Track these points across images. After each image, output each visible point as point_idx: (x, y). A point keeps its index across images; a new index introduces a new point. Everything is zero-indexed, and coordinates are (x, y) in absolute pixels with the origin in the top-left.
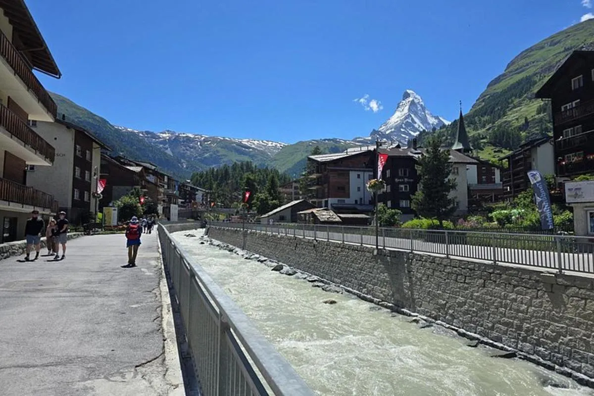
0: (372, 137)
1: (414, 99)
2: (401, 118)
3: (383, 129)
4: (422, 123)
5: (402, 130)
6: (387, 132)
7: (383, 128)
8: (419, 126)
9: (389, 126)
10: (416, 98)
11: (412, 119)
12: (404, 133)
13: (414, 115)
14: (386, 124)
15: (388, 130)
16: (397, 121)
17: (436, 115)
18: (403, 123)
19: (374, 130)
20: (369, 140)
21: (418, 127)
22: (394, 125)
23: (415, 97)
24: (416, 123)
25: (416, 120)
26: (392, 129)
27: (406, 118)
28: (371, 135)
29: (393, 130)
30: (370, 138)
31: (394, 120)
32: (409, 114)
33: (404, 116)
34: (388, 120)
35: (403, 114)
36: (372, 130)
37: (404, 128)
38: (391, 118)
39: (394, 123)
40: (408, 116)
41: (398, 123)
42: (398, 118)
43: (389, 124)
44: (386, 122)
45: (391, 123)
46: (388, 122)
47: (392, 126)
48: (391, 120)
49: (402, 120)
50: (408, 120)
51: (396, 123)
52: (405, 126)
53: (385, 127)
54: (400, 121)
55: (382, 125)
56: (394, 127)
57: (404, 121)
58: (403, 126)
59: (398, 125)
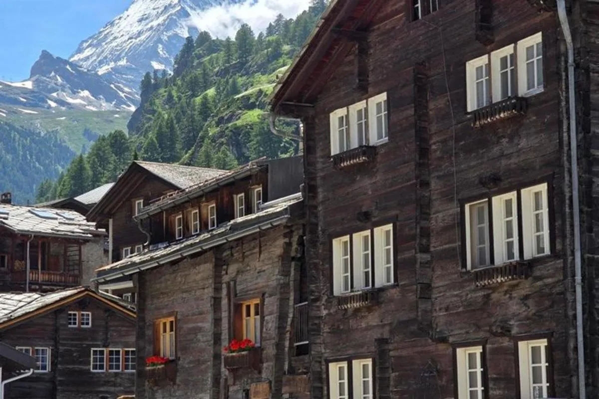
0: (37, 82)
2: (155, 23)
3: (87, 58)
5: (157, 65)
6: (102, 71)
7: (87, 53)
9: (108, 47)
14: (97, 41)
16: (140, 34)
18: (160, 41)
19: (45, 55)
20: (24, 91)
22: (127, 46)
26: (119, 58)
27: (170, 24)
28: (33, 73)
29: (123, 62)
30: (29, 85)
31: (128, 29)
32: (180, 10)
33: (167, 15)
34: (107, 26)
35: (163, 8)
36: (40, 53)
37: (162, 58)
38: (117, 21)
39: (129, 39)
40: (177, 17)
41: (143, 37)
42: (143, 22)
43: (111, 40)
44: (100, 33)
45: (115, 38)
46: (108, 33)
47: (119, 48)
48: (119, 27)
49: (155, 30)
50: (179, 32)
51: (134, 40)
52: (165, 52)
53: (94, 49)
54: (148, 34)
55: (86, 41)
56: (126, 53)
57: (165, 33)
58: (159, 50)
59: (141, 45)
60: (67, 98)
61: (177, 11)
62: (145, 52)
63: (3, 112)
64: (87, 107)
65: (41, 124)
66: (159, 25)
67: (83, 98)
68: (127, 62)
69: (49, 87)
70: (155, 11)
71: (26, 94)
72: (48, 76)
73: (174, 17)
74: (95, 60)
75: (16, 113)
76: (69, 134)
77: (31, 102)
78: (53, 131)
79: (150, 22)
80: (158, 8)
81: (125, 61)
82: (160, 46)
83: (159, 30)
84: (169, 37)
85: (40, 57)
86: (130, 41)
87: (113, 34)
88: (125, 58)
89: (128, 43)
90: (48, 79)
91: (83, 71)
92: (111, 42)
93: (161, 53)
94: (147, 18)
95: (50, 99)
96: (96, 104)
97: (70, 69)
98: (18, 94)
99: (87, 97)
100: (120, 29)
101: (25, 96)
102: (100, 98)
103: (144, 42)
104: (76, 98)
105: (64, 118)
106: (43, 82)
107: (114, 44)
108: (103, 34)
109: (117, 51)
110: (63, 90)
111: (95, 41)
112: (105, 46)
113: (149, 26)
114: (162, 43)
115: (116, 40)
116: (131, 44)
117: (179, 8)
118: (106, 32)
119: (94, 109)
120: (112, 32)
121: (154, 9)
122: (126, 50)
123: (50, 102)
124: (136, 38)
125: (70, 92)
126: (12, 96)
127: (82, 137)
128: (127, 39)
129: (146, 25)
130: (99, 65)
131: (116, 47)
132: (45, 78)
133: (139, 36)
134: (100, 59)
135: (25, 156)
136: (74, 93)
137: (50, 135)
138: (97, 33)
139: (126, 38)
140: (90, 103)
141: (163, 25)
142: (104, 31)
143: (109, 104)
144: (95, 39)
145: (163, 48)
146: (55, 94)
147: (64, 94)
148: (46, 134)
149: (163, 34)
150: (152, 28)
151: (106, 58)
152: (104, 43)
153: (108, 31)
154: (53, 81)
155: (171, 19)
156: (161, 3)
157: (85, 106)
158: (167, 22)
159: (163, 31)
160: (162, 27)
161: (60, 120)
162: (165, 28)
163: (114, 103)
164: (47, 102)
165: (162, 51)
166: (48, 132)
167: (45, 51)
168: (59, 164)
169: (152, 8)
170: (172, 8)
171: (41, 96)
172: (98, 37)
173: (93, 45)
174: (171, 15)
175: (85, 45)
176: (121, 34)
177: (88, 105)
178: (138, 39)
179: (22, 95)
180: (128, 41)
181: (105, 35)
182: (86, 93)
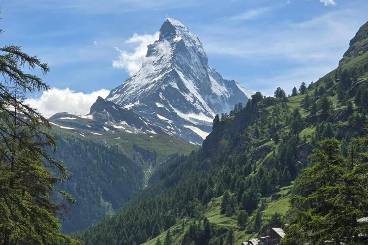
0: (95, 116)
1: (184, 39)
2: (156, 79)
3: (116, 100)
4: (201, 92)
5: (159, 105)
7: (115, 97)
8: (195, 99)
9: (128, 94)
10: (189, 38)
11: (181, 84)
12: (162, 112)
13: (184, 73)
15: (126, 102)
16: (147, 85)
17: (229, 79)
18: (160, 90)
19: (100, 99)
20: (89, 121)
21: (192, 100)
22: (140, 93)
23: (185, 35)
24: (187, 91)
25: (189, 85)
26: (135, 100)
27: (166, 80)
28: (93, 110)
29: (137, 103)
30: (91, 117)
31: (140, 82)
32: (172, 71)
33: (164, 74)
34: (127, 81)
35: (161, 70)
36: (97, 98)
37: (162, 100)
38: (133, 78)
39: (140, 89)
40: (170, 75)
41: (149, 88)
42: (149, 78)
43: (130, 89)
44: (123, 85)
45: (132, 88)
46: (128, 85)
47: (135, 94)
48: (134, 82)
49: (157, 83)
50: (172, 84)
51: (143, 89)
52: (164, 97)
53: (119, 95)
54: (152, 85)
55: (114, 90)
56: (139, 97)
57: (163, 85)
58: (160, 96)
59: (149, 92)
60: (113, 125)
61: (171, 72)
62: (151, 96)
63: (83, 134)
64: (126, 131)
65: (106, 141)
66: (159, 80)
67: (123, 125)
68: (140, 103)
69: (103, 118)
70: (156, 72)
71: (91, 123)
72: (102, 112)
73: (169, 76)
74: (120, 102)
75: (89, 135)
76: (124, 148)
77: (94, 128)
78: (115, 146)
79: (153, 78)
80: (158, 70)
81: (139, 102)
82: (161, 93)
83: (159, 83)
84: (165, 88)
85: (97, 100)
86: (141, 90)
87: (130, 86)
88: (139, 100)
89: (140, 91)
90: (102, 114)
91: (122, 109)
92: (130, 90)
93: (161, 97)
94: (151, 76)
95: (105, 126)
96: (130, 129)
97: (114, 108)
98: (86, 123)
99: (125, 124)
100: (135, 83)
101: (90, 124)
102: (133, 126)
103: (150, 90)
104: (119, 126)
105: (119, 138)
106: (99, 116)
107: (132, 92)
108: (125, 86)
109: (134, 96)
110: (111, 121)
111: (120, 90)
112: (126, 93)
113: (153, 81)
114: (161, 91)
115: (133, 90)
116: (142, 92)
117: (172, 70)
118: (126, 85)
119: (130, 132)
120: (130, 84)
121: (156, 70)
122: (139, 95)
123: (105, 128)
124: (145, 88)
125: (115, 122)
126: (83, 124)
127: (133, 150)
128: (139, 89)
129: (151, 80)
130: (123, 105)
131: (133, 93)
132: (100, 113)
133: (147, 87)
134: (123, 101)
135: (103, 161)
136: (118, 123)
137: (113, 148)
138: (121, 85)
139: (140, 87)
140: (127, 129)
141: (162, 80)
142: (125, 84)
143: (139, 129)
144: (120, 89)
145: (162, 94)
146: (106, 123)
147: (112, 123)
148: (111, 148)
149: (162, 86)
150: (155, 82)
151: (127, 100)
152: (125, 91)
153: (128, 84)
154: (105, 115)
155: (167, 76)
156: (160, 67)
157: (125, 130)
158: (164, 79)
159: (162, 84)
160: (161, 82)
161: (118, 139)
162: (163, 82)
163: (141, 128)
164: (103, 128)
165: (162, 96)
166: (112, 147)
167: (100, 97)
168: (123, 166)
169: (154, 70)
170: (167, 70)
171: (100, 124)
172: (122, 87)
173: (119, 92)
174: (167, 74)
175: (114, 92)
176: (136, 86)
177: (126, 130)
178: (146, 89)
179: (88, 123)
180: (140, 90)
181: (126, 86)
182: (124, 123)
